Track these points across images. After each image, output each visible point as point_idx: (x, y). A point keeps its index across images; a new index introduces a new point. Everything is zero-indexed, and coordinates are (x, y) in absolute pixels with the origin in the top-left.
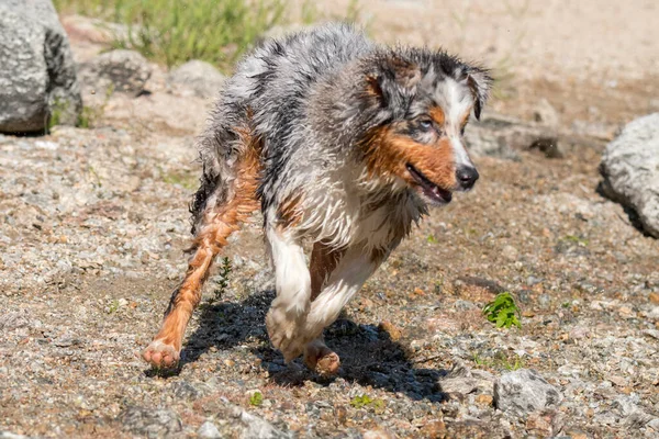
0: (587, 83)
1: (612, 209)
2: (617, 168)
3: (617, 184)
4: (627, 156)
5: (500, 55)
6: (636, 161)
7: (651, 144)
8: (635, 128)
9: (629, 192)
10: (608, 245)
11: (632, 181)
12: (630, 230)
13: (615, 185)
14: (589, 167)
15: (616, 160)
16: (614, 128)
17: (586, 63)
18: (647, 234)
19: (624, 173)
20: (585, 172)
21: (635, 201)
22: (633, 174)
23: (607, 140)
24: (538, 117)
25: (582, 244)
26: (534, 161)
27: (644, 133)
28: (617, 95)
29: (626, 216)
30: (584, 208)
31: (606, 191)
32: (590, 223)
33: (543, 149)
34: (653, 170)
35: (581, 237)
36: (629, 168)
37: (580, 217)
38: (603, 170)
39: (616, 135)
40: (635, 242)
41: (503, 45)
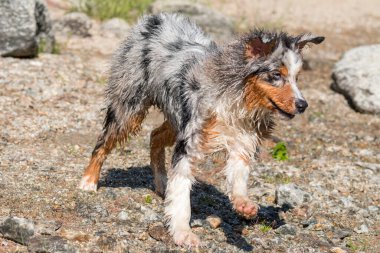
1: (338, 98)
2: (341, 76)
3: (341, 84)
4: (346, 70)
5: (278, 16)
6: (351, 72)
7: (360, 63)
8: (350, 54)
9: (347, 89)
10: (336, 117)
11: (349, 83)
12: (348, 109)
14: (326, 75)
15: (341, 72)
16: (339, 55)
17: (324, 20)
18: (357, 111)
19: (345, 78)
20: (323, 78)
21: (350, 94)
22: (350, 79)
23: (335, 61)
25: (322, 116)
27: (355, 57)
28: (341, 37)
29: (346, 101)
30: (323, 97)
31: (335, 88)
32: (327, 105)
34: (360, 77)
35: (322, 113)
36: (348, 76)
37: (321, 102)
38: (334, 77)
39: (341, 58)
40: (350, 115)
41: (280, 10)
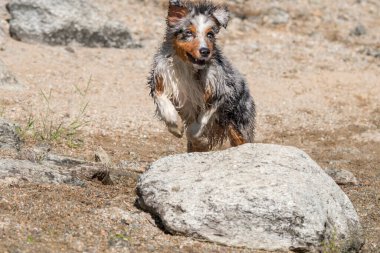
0: (128, 136)
1: (144, 216)
2: (147, 190)
3: (148, 201)
4: (154, 182)
5: (72, 119)
6: (160, 186)
7: (168, 174)
8: (159, 164)
9: (155, 206)
10: (142, 240)
11: (157, 199)
12: (156, 230)
13: (146, 201)
14: (129, 190)
15: (147, 185)
16: (144, 165)
17: (127, 123)
18: (167, 232)
19: (152, 193)
20: (127, 193)
21: (159, 211)
22: (157, 194)
23: (142, 172)
24: (97, 158)
25: (126, 239)
26: (95, 187)
27: (164, 168)
28: (147, 143)
29: (153, 221)
30: (126, 216)
31: (141, 205)
32: (131, 226)
33: (100, 179)
34: (170, 191)
35: (125, 235)
36: (155, 190)
37: (124, 222)
38: (139, 192)
39: (147, 169)
40: (159, 237)
41: (74, 113)
